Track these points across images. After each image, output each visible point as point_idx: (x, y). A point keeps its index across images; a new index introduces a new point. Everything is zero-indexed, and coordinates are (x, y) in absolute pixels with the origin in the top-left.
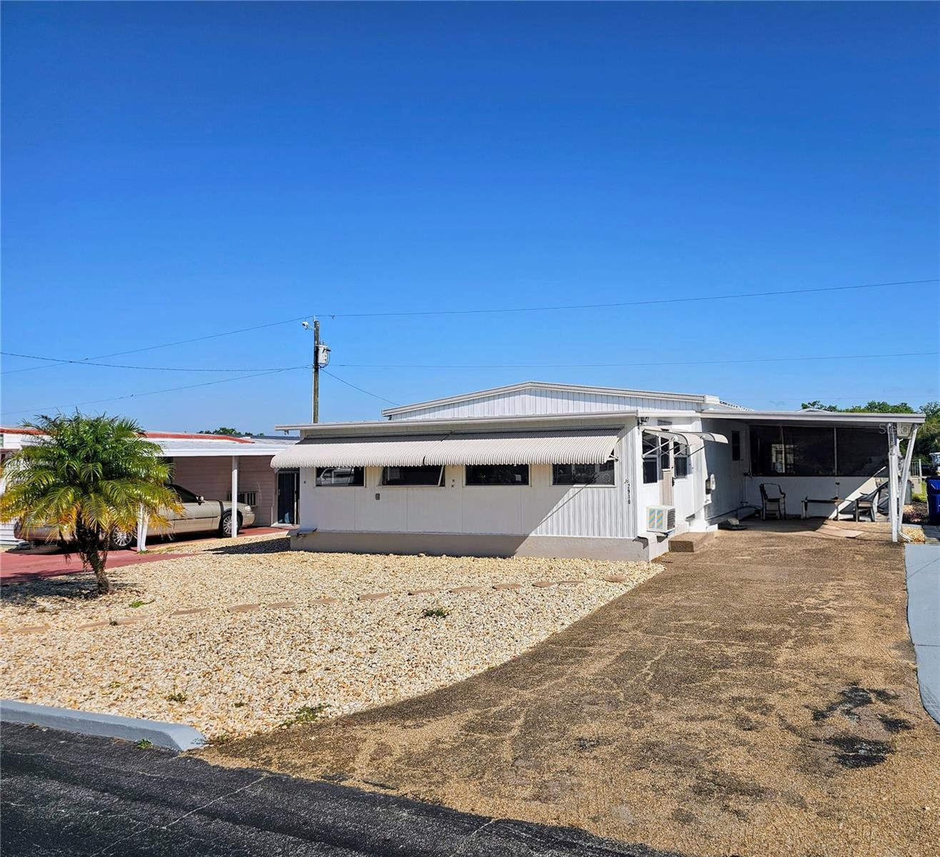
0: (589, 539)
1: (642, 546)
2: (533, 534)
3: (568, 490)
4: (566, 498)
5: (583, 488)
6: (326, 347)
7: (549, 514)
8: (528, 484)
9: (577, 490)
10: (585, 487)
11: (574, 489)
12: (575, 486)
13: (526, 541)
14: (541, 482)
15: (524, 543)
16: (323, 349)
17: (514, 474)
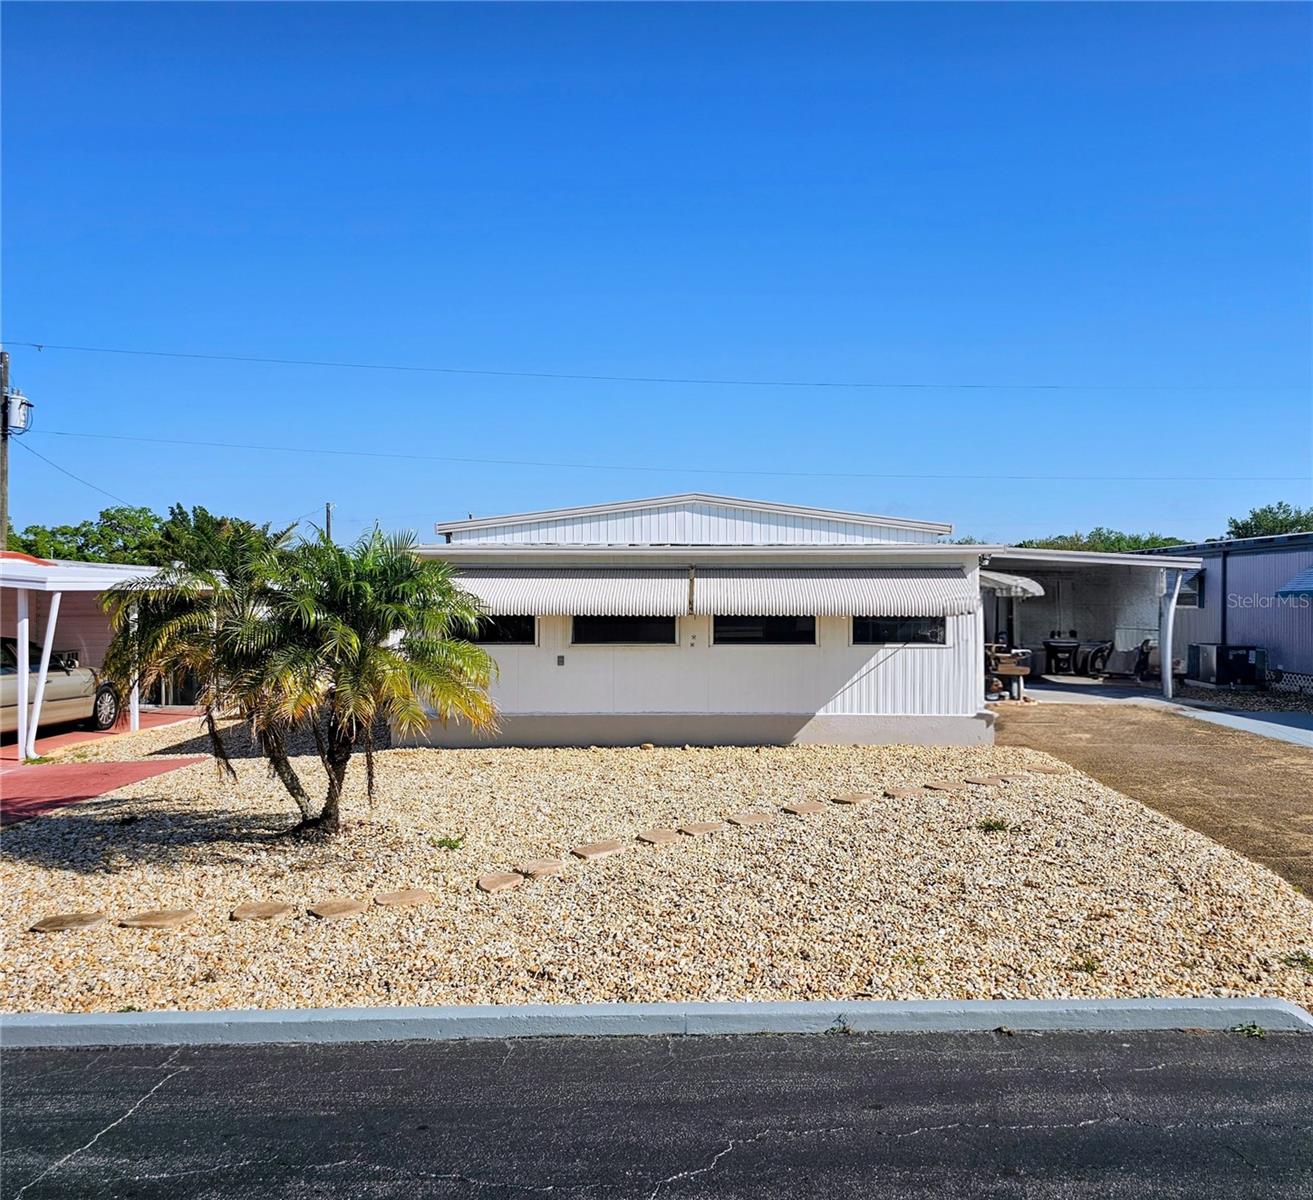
0: (908, 717)
1: (985, 726)
2: (821, 713)
3: (877, 652)
4: (872, 662)
5: (899, 648)
6: (25, 399)
7: (847, 685)
8: (814, 643)
9: (890, 652)
10: (902, 648)
11: (885, 651)
12: (886, 646)
13: (811, 722)
14: (834, 640)
15: (808, 724)
16: (19, 402)
17: (794, 630)
